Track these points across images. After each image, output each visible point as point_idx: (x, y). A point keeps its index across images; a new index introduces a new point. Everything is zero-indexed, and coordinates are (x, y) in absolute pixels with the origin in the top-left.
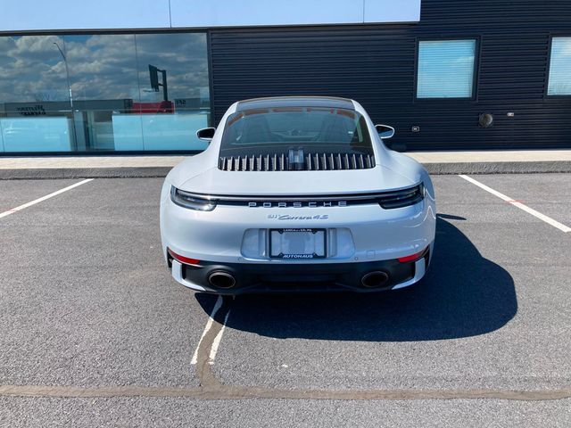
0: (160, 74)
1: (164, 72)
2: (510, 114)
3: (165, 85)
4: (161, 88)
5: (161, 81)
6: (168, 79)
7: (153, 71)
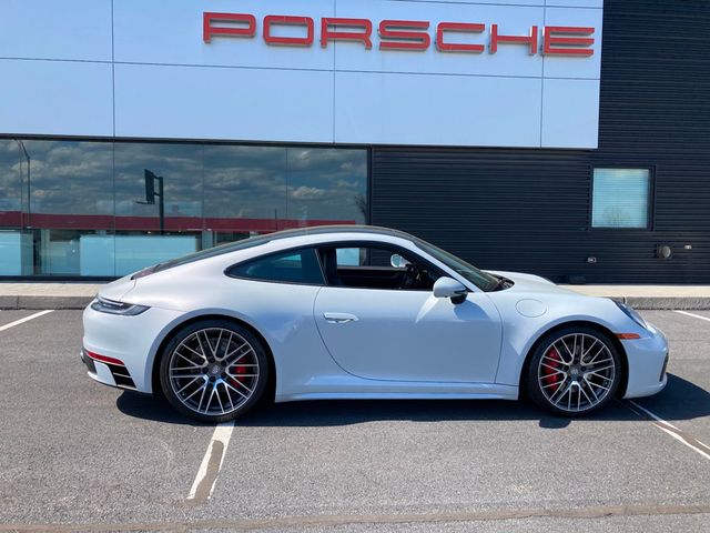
0: (156, 182)
1: (161, 179)
2: (688, 247)
3: (161, 195)
4: (156, 197)
5: (157, 190)
6: (165, 188)
7: (149, 176)
